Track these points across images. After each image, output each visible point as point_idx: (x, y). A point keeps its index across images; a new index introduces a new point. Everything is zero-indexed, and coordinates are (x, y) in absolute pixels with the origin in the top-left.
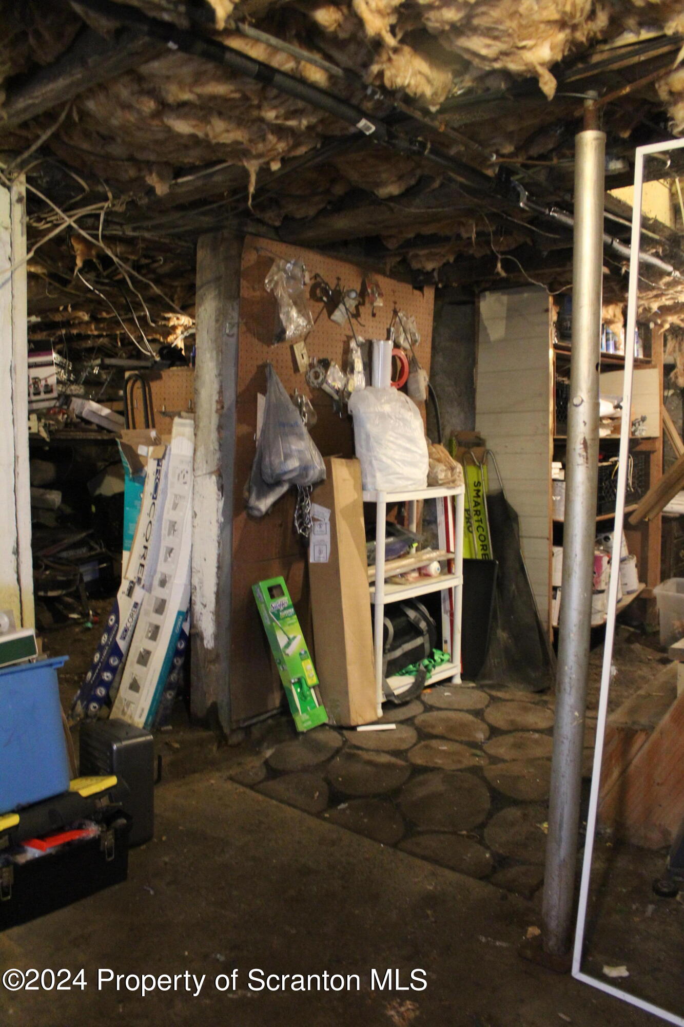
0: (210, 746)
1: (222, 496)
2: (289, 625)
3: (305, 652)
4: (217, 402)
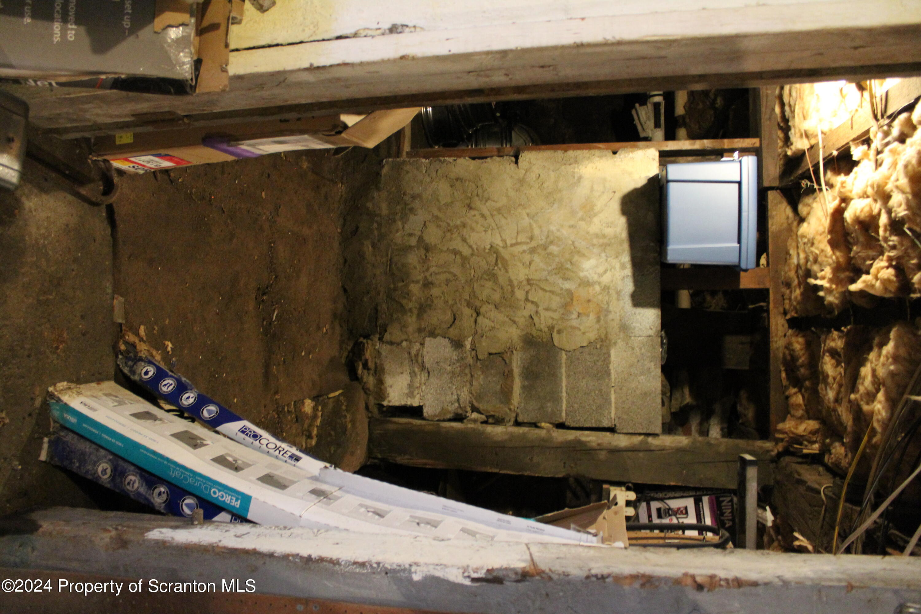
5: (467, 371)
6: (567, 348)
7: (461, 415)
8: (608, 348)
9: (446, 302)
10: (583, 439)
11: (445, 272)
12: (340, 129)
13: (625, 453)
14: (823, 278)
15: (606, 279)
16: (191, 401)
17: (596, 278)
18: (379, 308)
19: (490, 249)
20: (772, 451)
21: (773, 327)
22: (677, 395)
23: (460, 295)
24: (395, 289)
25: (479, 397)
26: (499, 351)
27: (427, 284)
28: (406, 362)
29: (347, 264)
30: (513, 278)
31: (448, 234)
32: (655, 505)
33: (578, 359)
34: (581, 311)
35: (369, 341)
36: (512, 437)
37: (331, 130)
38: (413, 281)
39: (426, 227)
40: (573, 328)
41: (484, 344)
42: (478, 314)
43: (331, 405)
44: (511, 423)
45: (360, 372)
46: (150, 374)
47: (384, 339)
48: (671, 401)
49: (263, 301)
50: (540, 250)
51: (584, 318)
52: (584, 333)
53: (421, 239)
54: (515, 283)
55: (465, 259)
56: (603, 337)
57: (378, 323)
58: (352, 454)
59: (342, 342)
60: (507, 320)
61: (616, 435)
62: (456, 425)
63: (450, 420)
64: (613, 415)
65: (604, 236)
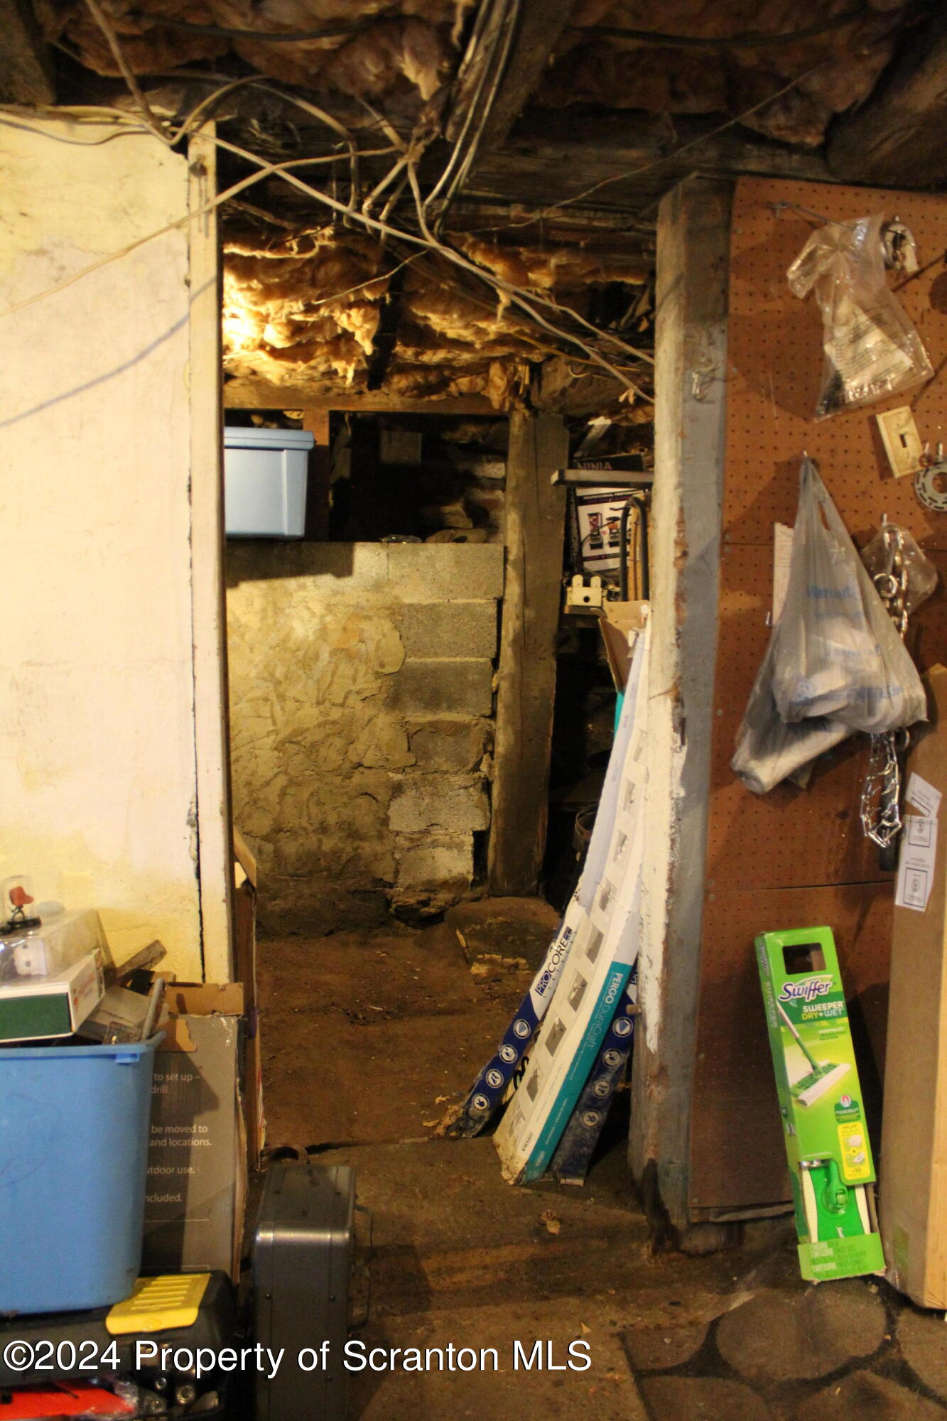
0: (634, 1246)
1: (683, 743)
2: (823, 1037)
3: (854, 1104)
4: (677, 543)
5: (430, 777)
6: (402, 656)
7: (483, 784)
8: (402, 606)
9: (345, 805)
10: (511, 636)
11: (308, 807)
12: (250, 888)
13: (527, 587)
14: (345, 371)
15: (318, 608)
16: (510, 1050)
17: (316, 621)
18: (353, 888)
19: (280, 751)
20: (524, 415)
21: (377, 408)
22: (452, 520)
23: (337, 787)
24: (329, 869)
25: (462, 762)
26: (405, 738)
27: (323, 829)
28: (421, 853)
29: (297, 931)
30: (316, 722)
31: (260, 804)
32: (587, 551)
33: (415, 642)
34: (357, 639)
35: (395, 899)
36: (509, 722)
37: (251, 897)
38: (319, 847)
39: (251, 832)
40: (377, 649)
41: (397, 757)
42: (360, 765)
43: (475, 944)
44: (492, 723)
45: (433, 910)
46: (482, 1099)
47: (392, 881)
48: (459, 528)
49: (364, 1018)
50: (281, 690)
51: (366, 635)
52: (384, 635)
53: (266, 838)
54: (321, 719)
55: (292, 782)
56: (388, 612)
57: (372, 890)
58: (535, 914)
59: (396, 934)
60: (367, 729)
61: (506, 597)
62: (496, 790)
63: (490, 797)
64: (483, 601)
65: (264, 610)
